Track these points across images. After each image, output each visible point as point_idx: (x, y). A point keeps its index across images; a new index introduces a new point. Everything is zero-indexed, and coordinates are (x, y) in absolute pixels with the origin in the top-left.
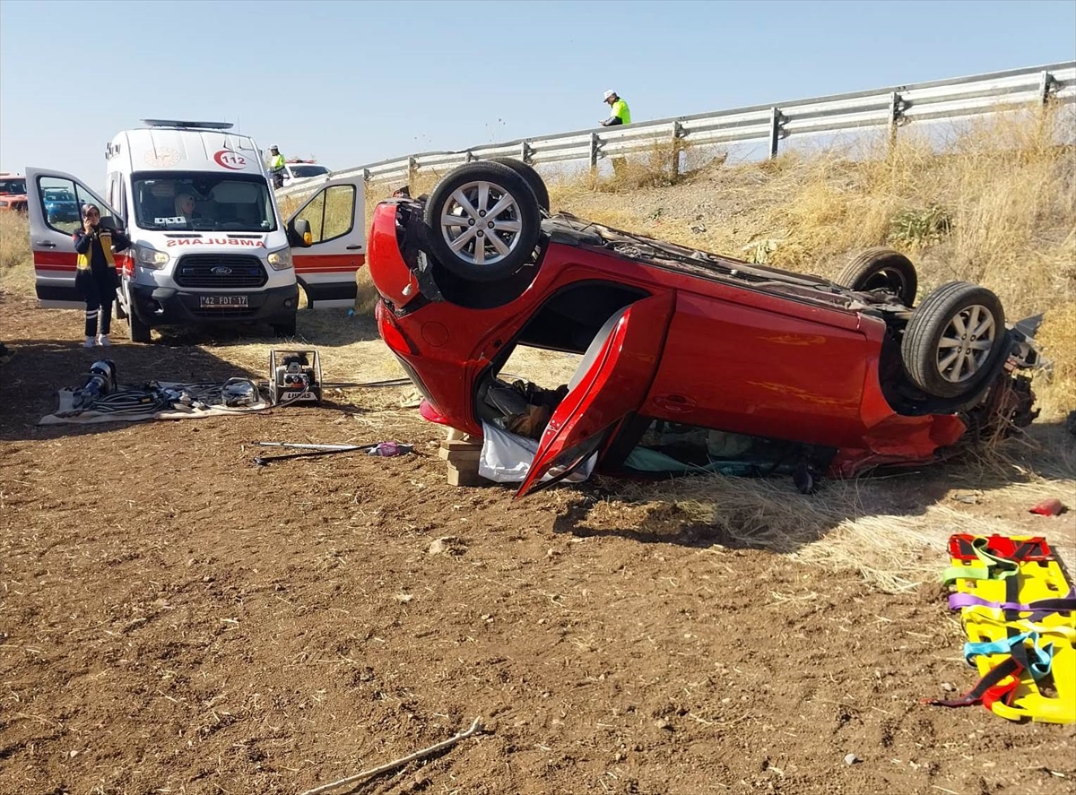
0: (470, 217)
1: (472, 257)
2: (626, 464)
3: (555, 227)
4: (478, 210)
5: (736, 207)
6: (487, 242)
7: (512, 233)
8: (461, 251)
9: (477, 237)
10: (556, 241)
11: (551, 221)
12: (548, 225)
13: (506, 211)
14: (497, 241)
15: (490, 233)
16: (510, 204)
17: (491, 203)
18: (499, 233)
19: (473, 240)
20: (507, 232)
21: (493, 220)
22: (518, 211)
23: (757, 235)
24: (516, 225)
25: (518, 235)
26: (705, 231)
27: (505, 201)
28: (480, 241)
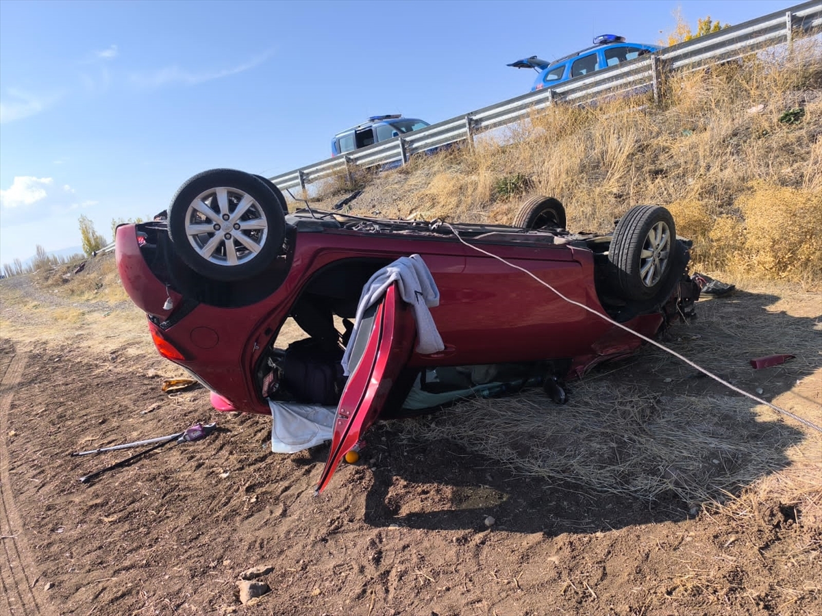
0: (214, 223)
1: (225, 260)
2: (403, 406)
3: (298, 219)
4: (221, 215)
5: (394, 197)
6: (237, 243)
7: (259, 231)
8: (212, 256)
9: (226, 241)
10: (301, 230)
11: (293, 216)
12: (291, 219)
13: (249, 211)
14: (246, 241)
15: (238, 235)
16: (251, 203)
17: (232, 207)
18: (247, 233)
19: (222, 244)
20: (255, 230)
21: (238, 222)
22: (260, 209)
23: (413, 210)
24: (261, 223)
25: (266, 231)
26: (380, 213)
27: (246, 202)
28: (230, 244)
